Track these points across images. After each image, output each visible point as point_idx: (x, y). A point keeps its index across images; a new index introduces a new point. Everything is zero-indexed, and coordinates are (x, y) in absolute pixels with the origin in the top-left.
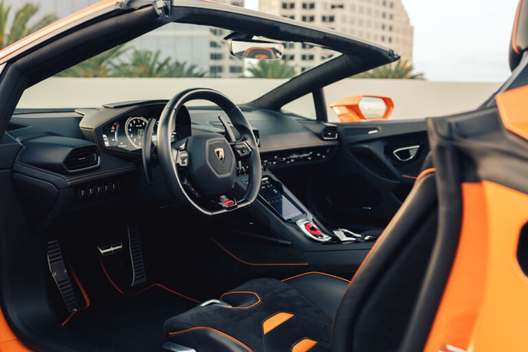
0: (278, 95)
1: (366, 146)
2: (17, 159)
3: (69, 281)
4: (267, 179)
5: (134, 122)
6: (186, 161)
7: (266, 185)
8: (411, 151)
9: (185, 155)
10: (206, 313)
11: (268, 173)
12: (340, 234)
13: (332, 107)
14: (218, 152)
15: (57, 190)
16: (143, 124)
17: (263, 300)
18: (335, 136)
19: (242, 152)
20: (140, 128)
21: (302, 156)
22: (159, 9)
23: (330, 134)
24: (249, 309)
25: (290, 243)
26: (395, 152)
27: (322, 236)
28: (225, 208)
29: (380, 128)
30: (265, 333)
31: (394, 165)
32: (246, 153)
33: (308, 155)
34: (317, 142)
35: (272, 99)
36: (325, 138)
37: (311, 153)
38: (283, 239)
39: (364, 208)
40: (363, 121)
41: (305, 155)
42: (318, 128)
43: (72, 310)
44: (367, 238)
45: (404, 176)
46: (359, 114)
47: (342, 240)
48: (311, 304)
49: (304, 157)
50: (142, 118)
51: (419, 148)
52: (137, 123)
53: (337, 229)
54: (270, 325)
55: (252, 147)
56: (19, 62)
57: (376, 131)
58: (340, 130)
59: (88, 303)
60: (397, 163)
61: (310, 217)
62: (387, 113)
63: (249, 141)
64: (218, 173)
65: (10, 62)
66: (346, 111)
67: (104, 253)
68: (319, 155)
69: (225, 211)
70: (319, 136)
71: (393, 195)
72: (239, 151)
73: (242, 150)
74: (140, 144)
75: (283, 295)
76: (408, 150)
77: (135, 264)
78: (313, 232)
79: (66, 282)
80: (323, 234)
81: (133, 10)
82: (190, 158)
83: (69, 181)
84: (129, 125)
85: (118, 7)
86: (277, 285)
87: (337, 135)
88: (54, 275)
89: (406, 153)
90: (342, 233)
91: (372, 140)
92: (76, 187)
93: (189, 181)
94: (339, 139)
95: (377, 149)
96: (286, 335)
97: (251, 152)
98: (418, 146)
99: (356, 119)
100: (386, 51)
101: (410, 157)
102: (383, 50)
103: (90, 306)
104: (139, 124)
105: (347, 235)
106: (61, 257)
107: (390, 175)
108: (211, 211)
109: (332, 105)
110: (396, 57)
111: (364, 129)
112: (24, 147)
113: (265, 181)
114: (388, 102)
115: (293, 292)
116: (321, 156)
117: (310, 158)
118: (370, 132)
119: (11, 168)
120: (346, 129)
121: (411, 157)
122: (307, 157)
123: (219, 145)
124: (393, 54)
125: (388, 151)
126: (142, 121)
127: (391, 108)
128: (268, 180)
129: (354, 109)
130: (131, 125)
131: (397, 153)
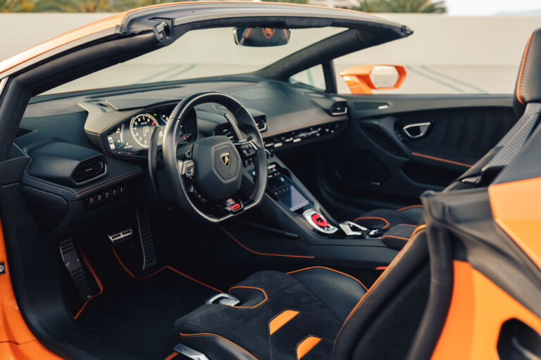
0: (287, 65)
1: (376, 122)
2: (25, 171)
3: (82, 270)
4: (274, 166)
5: (139, 120)
6: (192, 170)
7: (272, 174)
8: (421, 128)
9: (191, 164)
10: (215, 314)
11: (275, 159)
12: (346, 228)
13: (342, 76)
14: (224, 158)
15: (66, 203)
16: (148, 120)
17: (269, 297)
18: (344, 111)
19: (248, 152)
20: (145, 125)
21: (310, 134)
22: (160, 33)
23: (339, 109)
24: (257, 309)
25: (296, 236)
26: (405, 128)
27: (328, 227)
28: (232, 212)
29: (390, 103)
30: (271, 333)
31: (403, 141)
32: (252, 152)
33: (317, 132)
34: (326, 119)
35: (280, 69)
36: (334, 114)
37: (319, 129)
38: (290, 232)
39: (373, 183)
40: (374, 92)
41: (314, 132)
42: (327, 104)
43: (86, 296)
44: (372, 233)
45: (414, 154)
47: (348, 234)
48: (316, 298)
49: (312, 135)
50: (147, 115)
51: (430, 126)
52: (142, 121)
53: (342, 221)
54: (276, 324)
55: (258, 145)
56: (21, 77)
57: (386, 107)
58: (350, 103)
59: (102, 290)
60: (407, 140)
61: (318, 206)
62: (399, 82)
63: (254, 140)
64: (224, 179)
65: (12, 77)
66: (356, 80)
67: (115, 241)
68: (327, 130)
69: (232, 215)
70: (328, 112)
71: (401, 172)
72: (245, 152)
73: (248, 150)
74: (146, 142)
75: (289, 291)
76: (418, 127)
77: (145, 248)
78: (320, 223)
79: (80, 271)
80: (329, 225)
81: (133, 35)
82: (196, 167)
83: (77, 194)
84: (134, 124)
85: (118, 32)
86: (284, 278)
87: (346, 109)
88: (67, 265)
89: (417, 130)
90: (348, 227)
91: (382, 116)
92: (84, 199)
93: (195, 189)
94: (348, 113)
95: (387, 125)
96: (292, 334)
97: (257, 151)
98: (429, 124)
99: (367, 90)
100: (398, 28)
101: (420, 133)
102: (395, 27)
103: (103, 291)
104: (144, 122)
105: (354, 229)
106: (73, 247)
108: (218, 218)
109: (342, 74)
110: (408, 32)
111: (375, 103)
112: (31, 160)
113: (272, 169)
114: (401, 71)
115: (299, 287)
116: (330, 131)
117: (318, 135)
118: (380, 108)
119: (20, 181)
120: (355, 103)
121: (422, 134)
122: (316, 134)
123: (224, 150)
124: (406, 30)
125: (398, 127)
126: (147, 118)
127: (403, 78)
128: (275, 168)
129: (365, 79)
130: (136, 123)
131: (407, 129)
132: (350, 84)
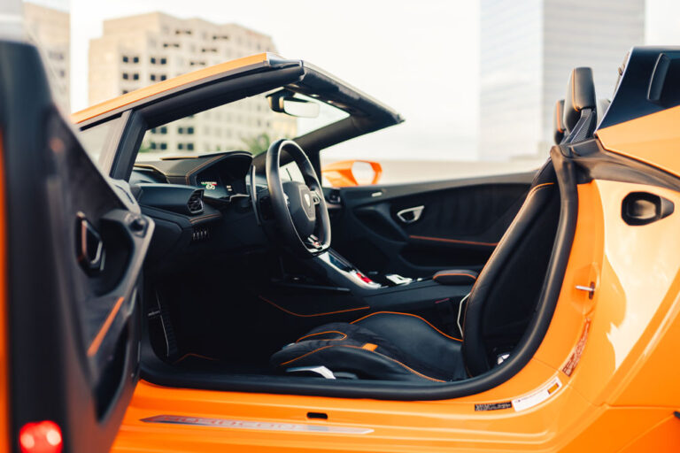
1: (372, 208)
8: (415, 213)
15: (180, 230)
18: (338, 200)
19: (315, 201)
25: (348, 290)
26: (399, 214)
29: (383, 190)
31: (399, 226)
38: (341, 287)
45: (412, 237)
46: (352, 179)
51: (424, 209)
56: (145, 109)
57: (379, 194)
58: (342, 193)
60: (402, 225)
62: (376, 178)
64: (309, 216)
65: (135, 109)
66: (338, 176)
71: (400, 257)
76: (412, 212)
83: (192, 221)
87: (339, 198)
90: (395, 278)
91: (378, 202)
94: (342, 203)
95: (382, 210)
98: (422, 207)
101: (414, 218)
107: (397, 236)
111: (367, 192)
114: (376, 167)
118: (374, 195)
120: (348, 193)
121: (416, 218)
125: (393, 214)
127: (379, 173)
129: (347, 173)
131: (402, 215)
132: (331, 180)
